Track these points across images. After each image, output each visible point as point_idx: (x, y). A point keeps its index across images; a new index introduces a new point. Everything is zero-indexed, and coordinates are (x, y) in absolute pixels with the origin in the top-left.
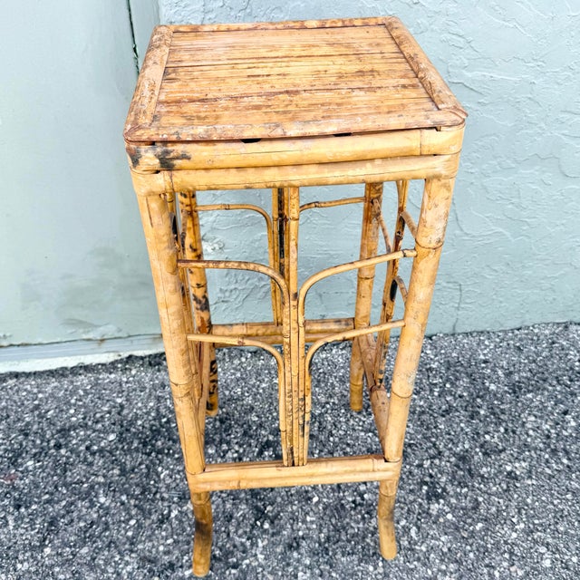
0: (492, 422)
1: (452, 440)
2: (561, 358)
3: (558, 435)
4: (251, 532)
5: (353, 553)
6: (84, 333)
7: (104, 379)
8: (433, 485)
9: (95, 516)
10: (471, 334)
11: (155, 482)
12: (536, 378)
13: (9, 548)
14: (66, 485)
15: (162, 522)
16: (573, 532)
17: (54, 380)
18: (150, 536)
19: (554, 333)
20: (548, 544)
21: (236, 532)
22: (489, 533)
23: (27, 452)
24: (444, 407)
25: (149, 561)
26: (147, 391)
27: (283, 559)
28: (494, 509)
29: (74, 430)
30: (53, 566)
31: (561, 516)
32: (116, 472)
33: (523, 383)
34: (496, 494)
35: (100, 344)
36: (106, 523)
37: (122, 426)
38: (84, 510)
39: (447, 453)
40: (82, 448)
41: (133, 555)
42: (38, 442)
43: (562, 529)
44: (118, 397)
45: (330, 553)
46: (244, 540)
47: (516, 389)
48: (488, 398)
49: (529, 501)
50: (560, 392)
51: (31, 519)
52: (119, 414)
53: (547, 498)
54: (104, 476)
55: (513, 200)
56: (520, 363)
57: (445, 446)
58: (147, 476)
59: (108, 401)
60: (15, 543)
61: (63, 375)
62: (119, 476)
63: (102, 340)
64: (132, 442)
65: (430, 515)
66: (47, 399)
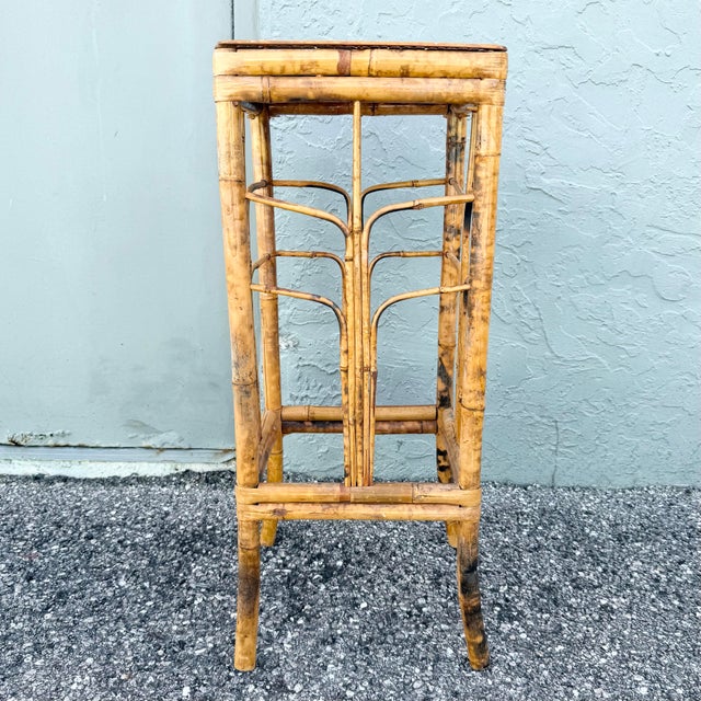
0: (588, 563)
1: (537, 573)
2: (679, 518)
3: (669, 580)
4: (281, 625)
5: (398, 655)
6: (145, 439)
7: (155, 491)
8: (507, 608)
9: (110, 594)
10: (574, 489)
11: (185, 574)
12: (647, 531)
14: (86, 568)
15: (183, 607)
16: (680, 666)
17: (103, 487)
18: (165, 617)
19: (673, 496)
20: (646, 674)
22: (572, 656)
23: (55, 540)
24: (532, 545)
25: (158, 638)
26: (198, 503)
27: (313, 651)
28: (580, 636)
29: (111, 527)
30: (49, 629)
31: (666, 651)
32: (145, 562)
33: (632, 533)
34: (585, 623)
35: (158, 453)
36: (120, 602)
37: (162, 528)
38: (100, 589)
39: (529, 582)
40: (115, 541)
41: (141, 630)
42: (70, 532)
43: (666, 661)
44: (165, 506)
45: (371, 653)
46: (271, 631)
47: (621, 539)
48: (586, 543)
49: (626, 633)
50: (677, 545)
51: (39, 590)
52: (162, 519)
53: (650, 633)
54: (130, 565)
55: (606, 322)
56: (630, 517)
57: (528, 577)
58: (178, 569)
59: (154, 508)
60: (16, 607)
61: (113, 484)
62: (147, 566)
63: (162, 450)
64: (169, 542)
65: (500, 633)
66: (90, 502)
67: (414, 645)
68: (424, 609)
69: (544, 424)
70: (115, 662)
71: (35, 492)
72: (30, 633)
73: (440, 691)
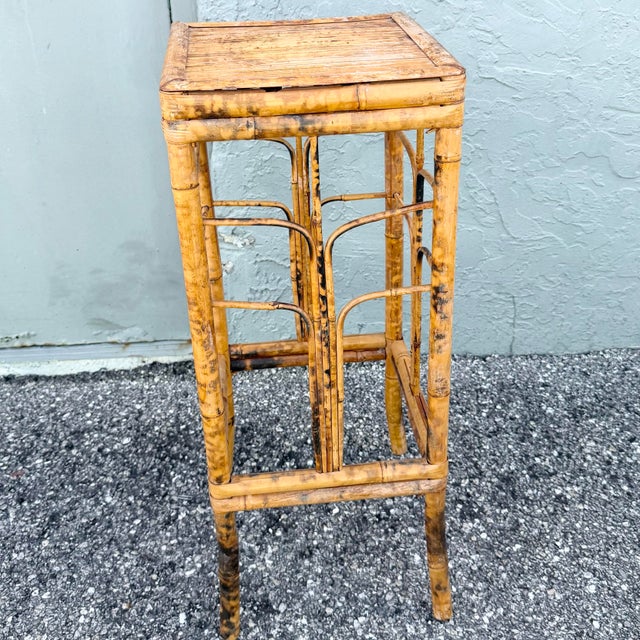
0: (544, 446)
1: (496, 461)
2: (633, 385)
3: (620, 462)
4: (261, 538)
5: (370, 566)
6: (109, 335)
7: (125, 386)
8: (468, 505)
9: (99, 513)
10: (531, 357)
11: (166, 485)
12: (601, 404)
13: (7, 539)
14: (72, 483)
15: (168, 523)
16: (626, 560)
17: (74, 384)
18: (153, 536)
19: (628, 359)
20: (595, 570)
21: (245, 537)
22: (528, 555)
23: (37, 451)
24: (491, 428)
25: (149, 560)
26: (169, 398)
27: (293, 566)
28: (536, 532)
29: (89, 432)
30: (49, 558)
31: (614, 543)
32: (127, 473)
33: (586, 408)
34: (540, 517)
35: (124, 348)
36: (110, 522)
37: (138, 431)
38: (88, 508)
39: (489, 473)
40: (95, 449)
41: (133, 553)
42: (50, 442)
43: (613, 555)
44: (137, 403)
45: (346, 564)
46: (252, 545)
47: (576, 414)
48: (543, 422)
49: (578, 525)
50: (629, 419)
51: (32, 513)
52: (137, 419)
53: (600, 524)
54: (113, 477)
55: (563, 202)
56: (585, 388)
57: (488, 466)
58: (159, 479)
59: (127, 406)
60: (14, 534)
61: (84, 380)
62: (129, 477)
63: (127, 344)
64: (147, 447)
65: (462, 534)
66: (65, 402)
67: (384, 552)
68: (392, 511)
69: (501, 300)
70: (115, 590)
71: (8, 394)
72: (31, 563)
73: (409, 602)
